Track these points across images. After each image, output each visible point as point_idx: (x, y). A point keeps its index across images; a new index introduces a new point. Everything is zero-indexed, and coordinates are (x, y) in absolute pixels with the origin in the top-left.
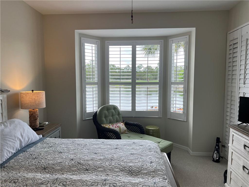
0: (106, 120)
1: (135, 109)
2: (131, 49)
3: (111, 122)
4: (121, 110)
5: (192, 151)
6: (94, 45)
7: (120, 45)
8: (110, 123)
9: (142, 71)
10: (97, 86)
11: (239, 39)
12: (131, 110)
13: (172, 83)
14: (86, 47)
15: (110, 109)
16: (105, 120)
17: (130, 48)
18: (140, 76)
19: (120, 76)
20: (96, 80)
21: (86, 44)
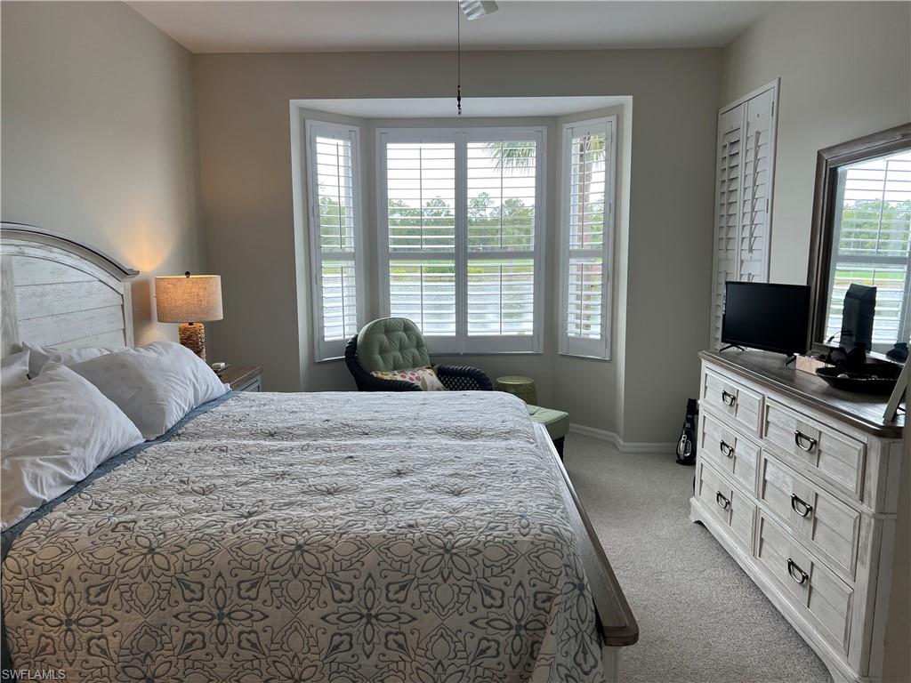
0: (383, 359)
1: (467, 331)
2: (452, 154)
3: (396, 367)
4: (424, 334)
5: (624, 441)
6: (341, 142)
7: (421, 142)
8: (395, 369)
9: (489, 219)
10: (351, 263)
11: (741, 129)
12: (454, 334)
13: (570, 252)
14: (319, 148)
15: (394, 330)
16: (381, 360)
17: (447, 151)
18: (481, 232)
19: (420, 232)
20: (349, 246)
21: (319, 139)
